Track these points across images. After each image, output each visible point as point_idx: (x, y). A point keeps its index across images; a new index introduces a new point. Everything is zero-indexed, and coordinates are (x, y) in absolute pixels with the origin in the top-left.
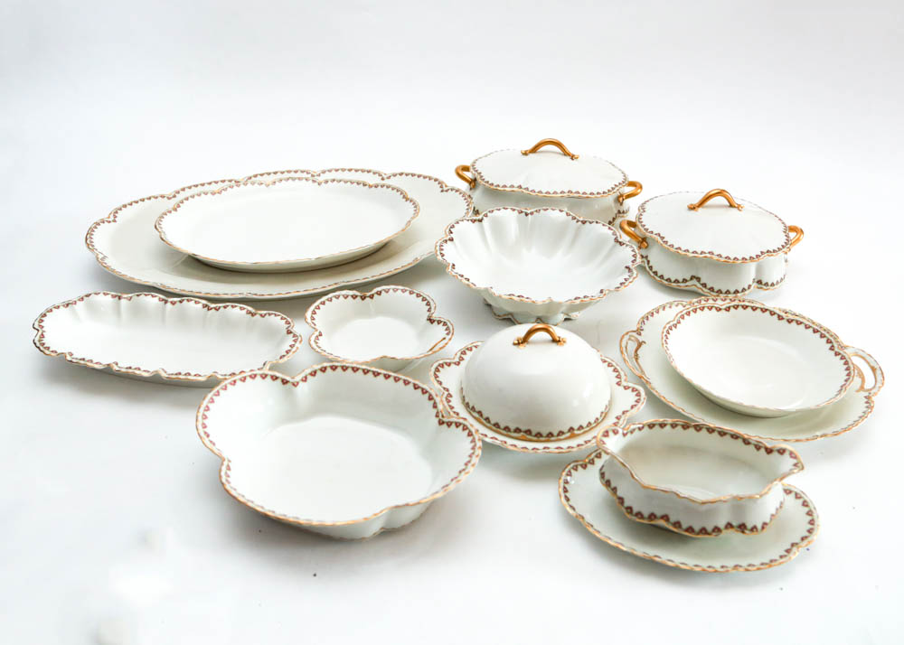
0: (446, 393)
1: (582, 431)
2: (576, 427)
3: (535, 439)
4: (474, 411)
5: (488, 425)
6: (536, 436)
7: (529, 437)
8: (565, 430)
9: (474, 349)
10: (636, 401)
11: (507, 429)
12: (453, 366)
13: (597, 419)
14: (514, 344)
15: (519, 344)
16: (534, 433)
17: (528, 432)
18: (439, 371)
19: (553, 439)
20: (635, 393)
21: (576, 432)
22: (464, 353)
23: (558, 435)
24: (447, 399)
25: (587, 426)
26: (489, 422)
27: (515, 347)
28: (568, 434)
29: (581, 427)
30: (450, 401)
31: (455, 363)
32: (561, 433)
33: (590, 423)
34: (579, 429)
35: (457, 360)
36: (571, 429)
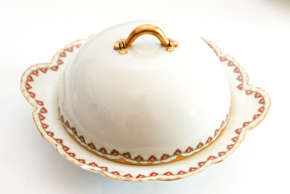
0: (40, 107)
1: (192, 153)
2: (183, 150)
3: (135, 162)
4: (69, 127)
5: (83, 144)
6: (136, 159)
7: (128, 160)
8: (171, 153)
9: (75, 49)
10: (260, 110)
11: (103, 150)
12: (49, 71)
13: (211, 138)
14: (116, 49)
15: (120, 48)
16: (133, 157)
17: (127, 155)
18: (31, 80)
19: (155, 162)
20: (259, 99)
21: (183, 155)
22: (63, 55)
23: (162, 158)
24: (40, 115)
25: (198, 147)
26: (84, 141)
27: (116, 52)
28: (175, 157)
29: (190, 149)
30: (43, 118)
31: (52, 69)
32: (165, 156)
33: (201, 144)
34: (187, 151)
35: (55, 64)
36: (178, 151)
